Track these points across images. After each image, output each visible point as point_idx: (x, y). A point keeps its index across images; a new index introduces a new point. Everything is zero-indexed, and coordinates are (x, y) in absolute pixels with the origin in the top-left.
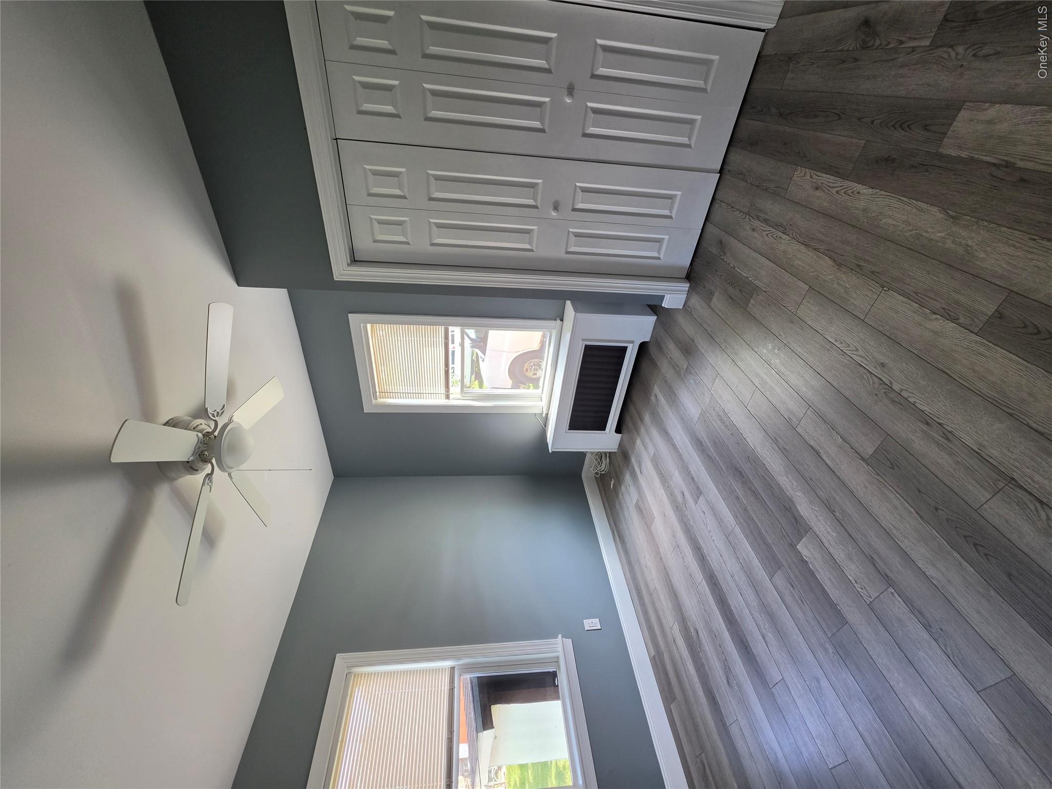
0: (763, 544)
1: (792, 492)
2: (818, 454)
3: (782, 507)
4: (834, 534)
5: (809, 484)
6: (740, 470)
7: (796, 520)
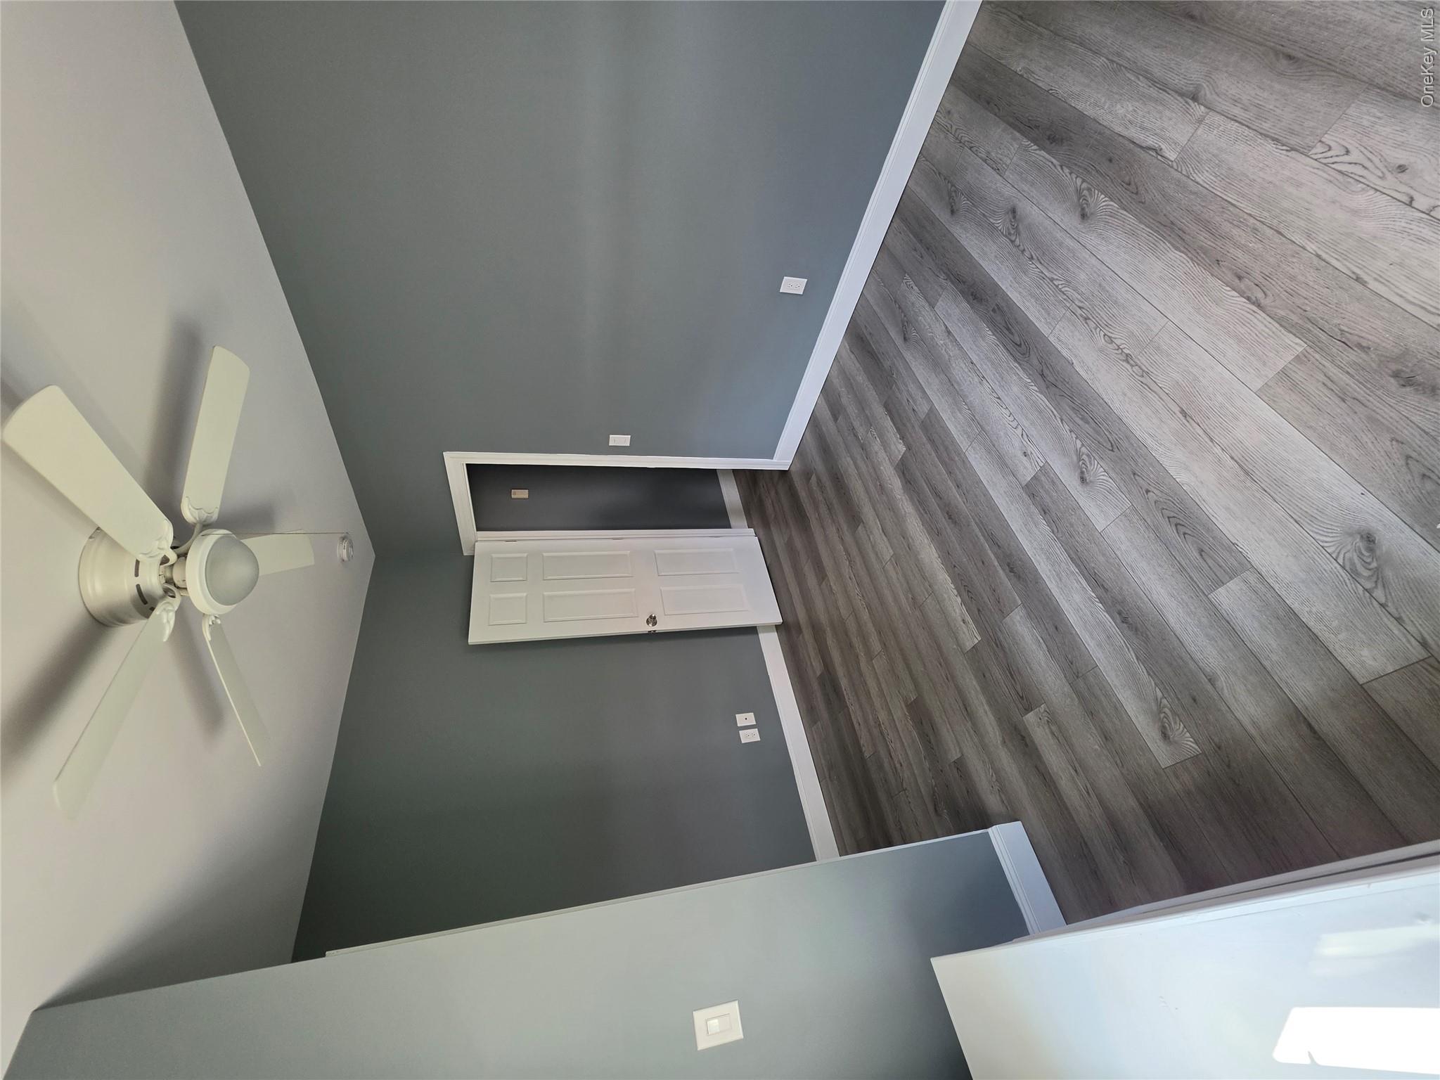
0: (935, 440)
1: (903, 497)
2: (883, 531)
3: (912, 483)
4: (882, 468)
5: (892, 507)
6: (950, 521)
7: (903, 473)
